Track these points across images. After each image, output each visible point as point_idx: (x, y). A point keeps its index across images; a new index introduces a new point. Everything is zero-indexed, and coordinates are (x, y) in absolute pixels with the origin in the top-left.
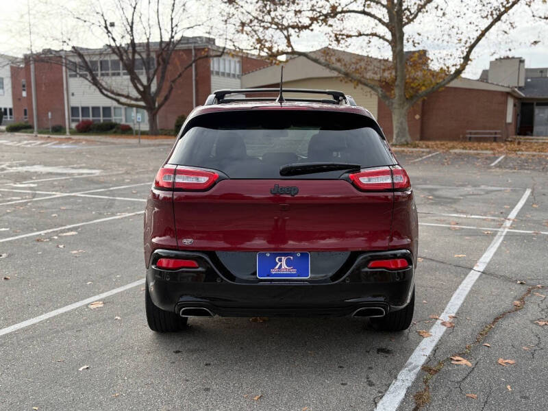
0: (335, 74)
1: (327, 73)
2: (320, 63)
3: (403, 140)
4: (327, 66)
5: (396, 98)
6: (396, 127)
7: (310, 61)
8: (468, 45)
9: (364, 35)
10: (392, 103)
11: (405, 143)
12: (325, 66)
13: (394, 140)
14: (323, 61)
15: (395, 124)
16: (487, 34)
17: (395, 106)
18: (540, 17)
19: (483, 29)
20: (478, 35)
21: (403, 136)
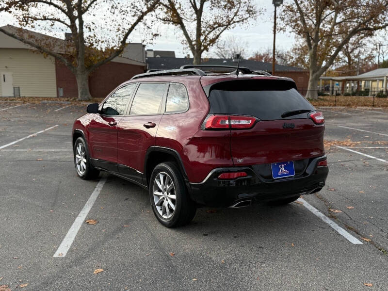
0: (29, 47)
1: (21, 45)
2: (16, 38)
3: (86, 97)
4: (22, 40)
5: (79, 67)
6: (80, 88)
7: (6, 35)
8: (124, 34)
9: (48, 19)
10: (76, 71)
11: (88, 99)
12: (20, 40)
13: (79, 97)
14: (18, 37)
15: (79, 86)
16: (136, 27)
17: (78, 72)
18: (160, 19)
19: (133, 24)
20: (130, 27)
21: (86, 94)
